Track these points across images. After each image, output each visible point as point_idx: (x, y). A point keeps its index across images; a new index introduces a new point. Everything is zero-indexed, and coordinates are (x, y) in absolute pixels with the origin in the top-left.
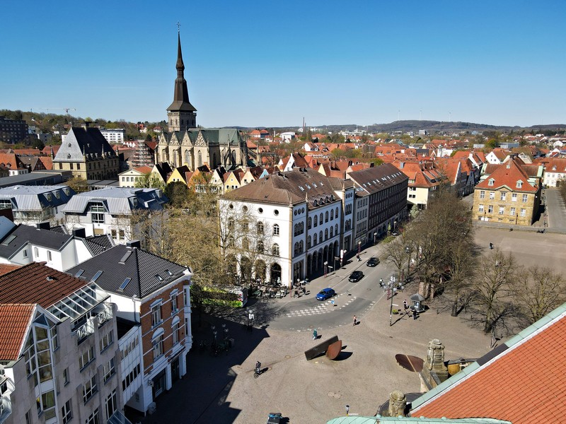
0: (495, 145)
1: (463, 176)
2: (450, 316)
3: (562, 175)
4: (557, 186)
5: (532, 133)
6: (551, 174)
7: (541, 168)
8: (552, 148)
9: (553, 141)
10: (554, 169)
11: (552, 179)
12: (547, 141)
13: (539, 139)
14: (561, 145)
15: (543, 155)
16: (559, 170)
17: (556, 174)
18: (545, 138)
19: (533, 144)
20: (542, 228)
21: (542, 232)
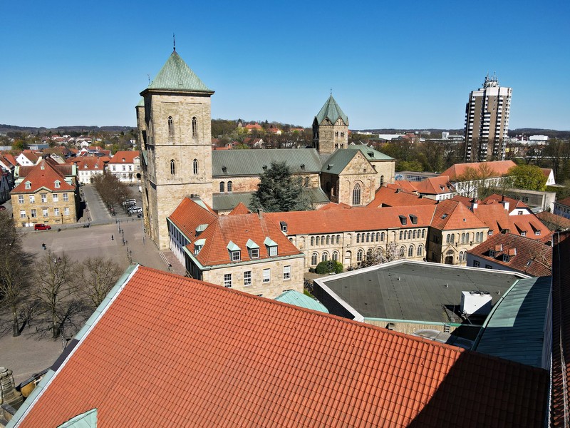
0: (23, 147)
2: (12, 337)
3: (94, 172)
4: (92, 182)
5: (59, 134)
6: (84, 172)
7: (74, 167)
8: (80, 148)
9: (80, 142)
10: (86, 167)
11: (85, 177)
12: (74, 142)
13: (66, 139)
14: (87, 145)
15: (74, 155)
16: (91, 168)
17: (89, 172)
18: (72, 139)
19: (63, 145)
20: (87, 223)
21: (88, 227)
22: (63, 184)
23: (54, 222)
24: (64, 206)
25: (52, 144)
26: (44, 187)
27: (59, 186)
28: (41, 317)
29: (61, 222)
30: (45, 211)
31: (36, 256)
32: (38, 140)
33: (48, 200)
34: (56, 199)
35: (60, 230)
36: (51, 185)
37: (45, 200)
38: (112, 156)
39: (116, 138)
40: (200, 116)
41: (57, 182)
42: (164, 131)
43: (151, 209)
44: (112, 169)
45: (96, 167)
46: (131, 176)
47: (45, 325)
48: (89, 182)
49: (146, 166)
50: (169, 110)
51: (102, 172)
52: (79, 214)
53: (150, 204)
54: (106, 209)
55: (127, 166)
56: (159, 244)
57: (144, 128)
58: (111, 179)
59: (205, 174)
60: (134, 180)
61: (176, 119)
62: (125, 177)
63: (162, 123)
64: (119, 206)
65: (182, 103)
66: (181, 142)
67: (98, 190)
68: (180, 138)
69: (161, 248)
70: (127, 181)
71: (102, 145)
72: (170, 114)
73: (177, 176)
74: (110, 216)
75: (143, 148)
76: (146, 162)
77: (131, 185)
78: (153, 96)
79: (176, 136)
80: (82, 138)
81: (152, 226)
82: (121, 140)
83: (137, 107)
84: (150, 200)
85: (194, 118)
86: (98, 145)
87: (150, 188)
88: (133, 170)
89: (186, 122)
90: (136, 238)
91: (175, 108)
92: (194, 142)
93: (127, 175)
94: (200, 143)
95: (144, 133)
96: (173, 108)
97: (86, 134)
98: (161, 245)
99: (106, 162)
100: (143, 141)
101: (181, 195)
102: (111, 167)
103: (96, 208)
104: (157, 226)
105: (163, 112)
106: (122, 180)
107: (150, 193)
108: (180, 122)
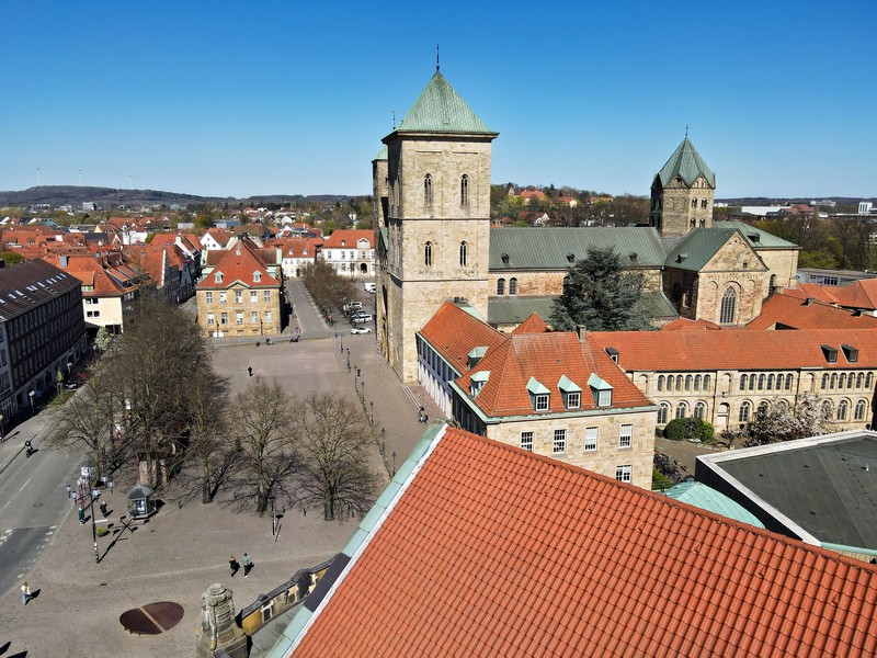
0: (208, 224)
1: (172, 272)
2: (201, 504)
3: (302, 260)
4: (298, 275)
5: (252, 207)
6: (289, 260)
7: (279, 252)
8: (280, 226)
9: (281, 217)
10: (291, 253)
11: (290, 267)
12: (273, 217)
13: (262, 214)
14: (290, 221)
15: (273, 236)
16: (298, 254)
17: (295, 260)
18: (270, 213)
19: (258, 221)
20: (295, 335)
21: (296, 341)
22: (264, 276)
23: (250, 333)
24: (265, 309)
25: (245, 220)
26: (240, 281)
27: (259, 280)
28: (239, 476)
29: (259, 333)
30: (240, 316)
31: (230, 381)
32: (225, 214)
33: (244, 300)
34: (254, 299)
35: (258, 344)
36: (248, 278)
37: (240, 300)
38: (327, 238)
39: (329, 212)
40: (474, 173)
41: (257, 273)
42: (418, 197)
43: (390, 318)
44: (326, 257)
45: (305, 253)
46: (352, 267)
47: (247, 490)
48: (294, 275)
49: (386, 251)
50: (426, 164)
51: (312, 260)
52: (284, 322)
53: (390, 311)
54: (320, 316)
55: (347, 252)
56: (402, 373)
57: (385, 193)
58: (324, 271)
59: (477, 265)
60: (357, 273)
61: (436, 178)
62: (344, 269)
63: (416, 185)
64: (338, 312)
65: (447, 153)
66: (442, 213)
67: (307, 287)
68: (441, 207)
69: (406, 380)
70: (347, 274)
71: (311, 223)
72: (428, 171)
73: (434, 267)
74: (326, 326)
75: (381, 224)
76: (387, 246)
77: (353, 280)
78: (405, 143)
79: (436, 205)
80: (283, 211)
81: (391, 345)
82: (336, 214)
83: (375, 163)
84: (390, 304)
85: (464, 176)
86: (306, 221)
87: (391, 286)
88: (356, 258)
89: (451, 182)
90: (367, 362)
91: (437, 160)
92: (462, 214)
93: (348, 265)
94: (472, 216)
95: (385, 201)
96: (434, 161)
97: (287, 206)
98: (406, 374)
99: (318, 246)
100: (381, 213)
101: (439, 299)
102: (325, 252)
103: (307, 314)
104: (402, 345)
105: (417, 168)
106: (340, 272)
107: (390, 294)
108: (442, 183)
